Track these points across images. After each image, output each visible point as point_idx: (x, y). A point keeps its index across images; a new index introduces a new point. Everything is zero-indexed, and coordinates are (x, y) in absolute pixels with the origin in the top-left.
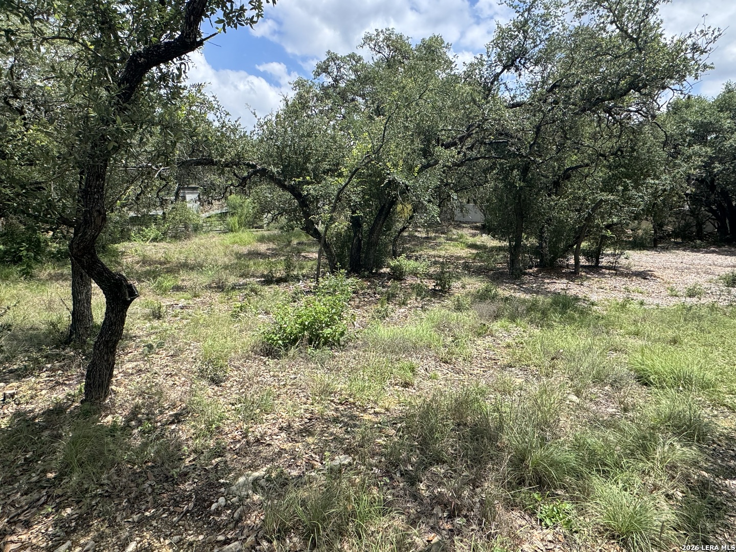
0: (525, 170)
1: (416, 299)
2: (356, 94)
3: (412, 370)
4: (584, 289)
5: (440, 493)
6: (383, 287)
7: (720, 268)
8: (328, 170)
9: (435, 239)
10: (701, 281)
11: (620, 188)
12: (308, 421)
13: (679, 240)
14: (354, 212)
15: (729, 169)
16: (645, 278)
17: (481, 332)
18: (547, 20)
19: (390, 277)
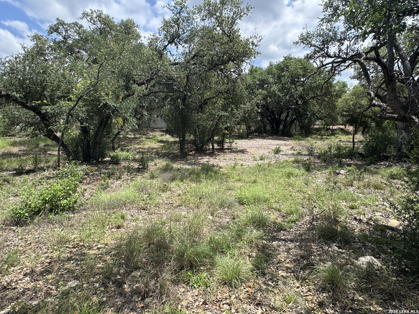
0: (184, 99)
1: (127, 175)
2: (80, 48)
3: (123, 217)
4: (217, 160)
5: (137, 287)
6: (106, 169)
7: (272, 146)
8: (62, 96)
9: (139, 139)
10: (265, 152)
11: (230, 109)
12: (48, 264)
13: (257, 134)
14: (82, 124)
15: (273, 101)
16: (243, 153)
17: (164, 189)
18: (189, 20)
19: (110, 162)
